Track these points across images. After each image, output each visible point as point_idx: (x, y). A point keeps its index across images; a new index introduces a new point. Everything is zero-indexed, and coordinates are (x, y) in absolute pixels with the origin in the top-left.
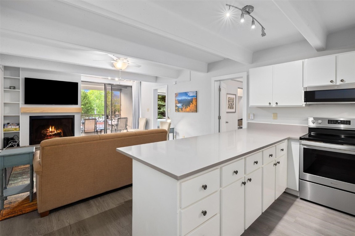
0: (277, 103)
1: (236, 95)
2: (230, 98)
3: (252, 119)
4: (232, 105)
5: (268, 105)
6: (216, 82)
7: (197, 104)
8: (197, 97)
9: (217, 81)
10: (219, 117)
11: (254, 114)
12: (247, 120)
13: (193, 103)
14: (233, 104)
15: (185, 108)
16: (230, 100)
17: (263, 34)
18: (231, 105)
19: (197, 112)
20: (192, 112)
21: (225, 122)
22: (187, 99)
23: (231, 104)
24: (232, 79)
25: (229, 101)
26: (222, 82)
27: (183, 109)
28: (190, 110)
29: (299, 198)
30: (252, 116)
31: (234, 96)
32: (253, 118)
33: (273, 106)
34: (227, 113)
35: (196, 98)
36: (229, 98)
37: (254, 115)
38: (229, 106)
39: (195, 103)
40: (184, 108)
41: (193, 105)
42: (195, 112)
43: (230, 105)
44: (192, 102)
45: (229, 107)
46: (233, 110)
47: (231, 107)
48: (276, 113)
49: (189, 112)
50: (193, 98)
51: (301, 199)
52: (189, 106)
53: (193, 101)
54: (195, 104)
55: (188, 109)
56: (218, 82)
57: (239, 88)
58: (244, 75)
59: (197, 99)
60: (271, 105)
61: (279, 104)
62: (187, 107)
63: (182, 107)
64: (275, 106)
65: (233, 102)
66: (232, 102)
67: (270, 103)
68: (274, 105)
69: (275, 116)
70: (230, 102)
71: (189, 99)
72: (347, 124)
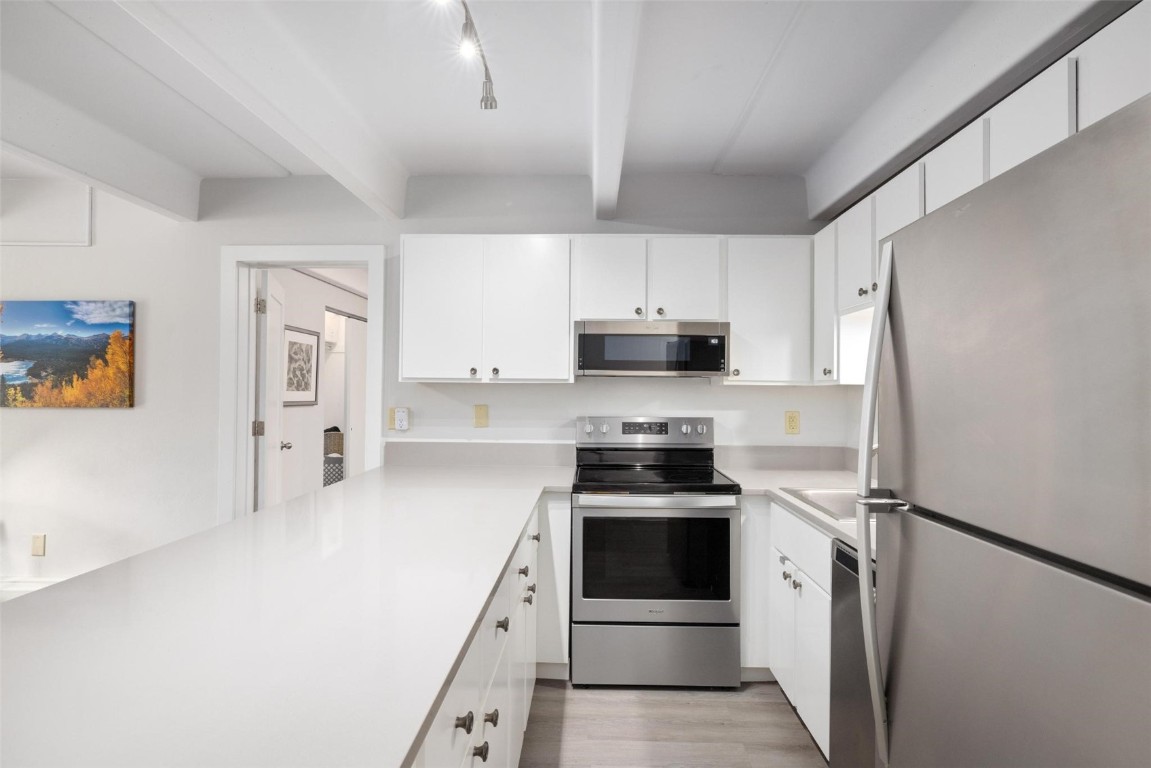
0: (496, 371)
1: (317, 335)
2: (296, 347)
3: (404, 431)
4: (303, 376)
5: (467, 375)
6: (244, 271)
7: (131, 365)
8: (132, 332)
9: (250, 265)
10: (254, 428)
11: (409, 409)
12: (384, 435)
13: (105, 363)
14: (309, 371)
15: (54, 386)
16: (296, 353)
17: (489, 102)
18: (298, 373)
19: (132, 405)
20: (105, 405)
21: (280, 445)
22: (67, 339)
23: (302, 370)
24: (299, 268)
25: (291, 359)
26: (270, 272)
27: (39, 389)
28: (90, 395)
29: (569, 684)
30: (404, 416)
31: (312, 340)
32: (405, 425)
33: (483, 381)
34: (287, 405)
35: (126, 333)
36: (292, 344)
37: (410, 414)
38: (291, 379)
39: (120, 362)
40: (48, 384)
41: (111, 371)
42: (121, 404)
43: (295, 376)
44: (101, 356)
45: (290, 383)
46: (306, 393)
47: (298, 380)
48: (486, 406)
49: (78, 406)
50: (110, 333)
51: (577, 687)
52: (83, 376)
53: (109, 351)
54: (124, 367)
55: (72, 392)
56: (253, 271)
57: (329, 309)
58: (375, 257)
59: (132, 339)
60: (478, 376)
61: (501, 375)
62: (70, 382)
63: (29, 380)
64: (488, 382)
65: (309, 360)
66: (302, 364)
67: (474, 371)
68: (485, 376)
69: (482, 414)
70: (296, 361)
71: (79, 340)
72: (661, 433)
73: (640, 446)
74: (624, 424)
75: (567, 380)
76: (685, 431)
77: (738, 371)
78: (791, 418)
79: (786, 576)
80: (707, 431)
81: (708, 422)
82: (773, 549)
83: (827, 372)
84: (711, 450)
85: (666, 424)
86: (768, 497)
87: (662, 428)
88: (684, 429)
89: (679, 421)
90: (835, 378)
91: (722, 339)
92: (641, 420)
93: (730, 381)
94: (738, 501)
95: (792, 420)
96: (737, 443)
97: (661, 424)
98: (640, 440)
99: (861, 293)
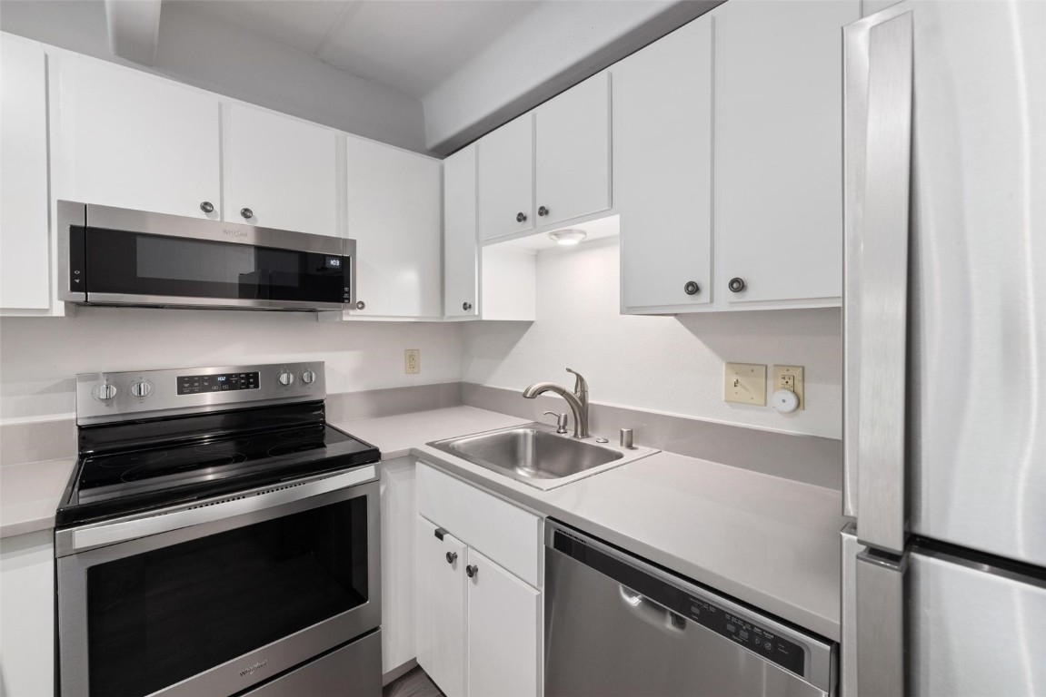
72: (248, 387)
73: (208, 410)
74: (181, 380)
75: (47, 310)
76: (284, 382)
77: (362, 303)
78: (411, 356)
79: (451, 558)
80: (316, 379)
81: (318, 367)
82: (420, 518)
83: (466, 307)
84: (322, 401)
85: (256, 375)
86: (413, 457)
87: (246, 379)
88: (284, 378)
89: (275, 369)
90: (477, 313)
91: (345, 262)
92: (210, 371)
93: (351, 315)
94: (378, 471)
95: (412, 359)
96: (351, 389)
97: (247, 374)
98: (209, 401)
99: (521, 218)
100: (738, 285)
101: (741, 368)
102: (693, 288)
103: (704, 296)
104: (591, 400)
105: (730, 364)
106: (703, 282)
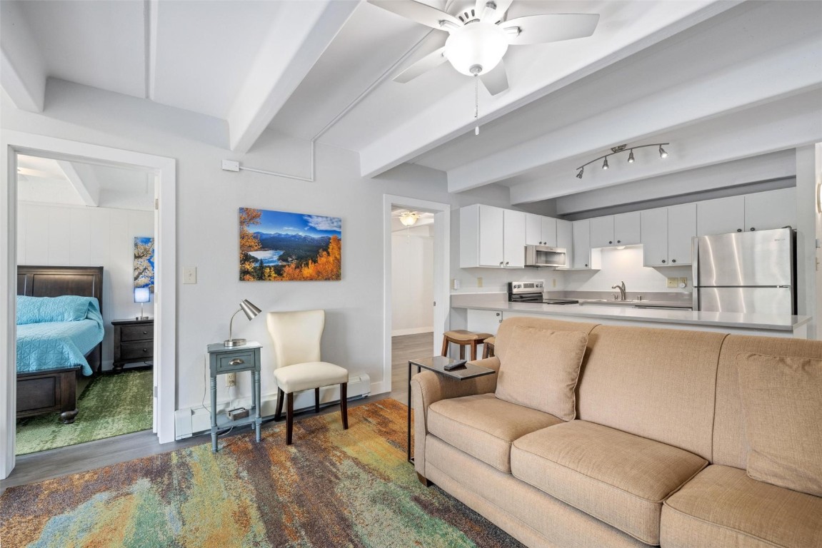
0: (508, 263)
3: (457, 290)
8: (339, 236)
11: (460, 280)
12: (450, 292)
13: (328, 253)
15: (297, 267)
19: (339, 279)
20: (327, 279)
22: (305, 238)
27: (287, 269)
28: (319, 273)
39: (336, 253)
40: (293, 266)
41: (330, 258)
42: (336, 279)
44: (326, 249)
48: (481, 278)
49: (311, 279)
50: (331, 236)
52: (315, 262)
53: (331, 247)
54: (338, 257)
55: (308, 271)
62: (307, 265)
63: (280, 263)
69: (480, 282)
71: (313, 239)
83: (587, 266)
85: (533, 284)
90: (589, 267)
95: (554, 282)
99: (610, 243)
100: (674, 261)
101: (672, 279)
102: (664, 261)
103: (666, 263)
104: (627, 291)
105: (668, 278)
106: (666, 260)
